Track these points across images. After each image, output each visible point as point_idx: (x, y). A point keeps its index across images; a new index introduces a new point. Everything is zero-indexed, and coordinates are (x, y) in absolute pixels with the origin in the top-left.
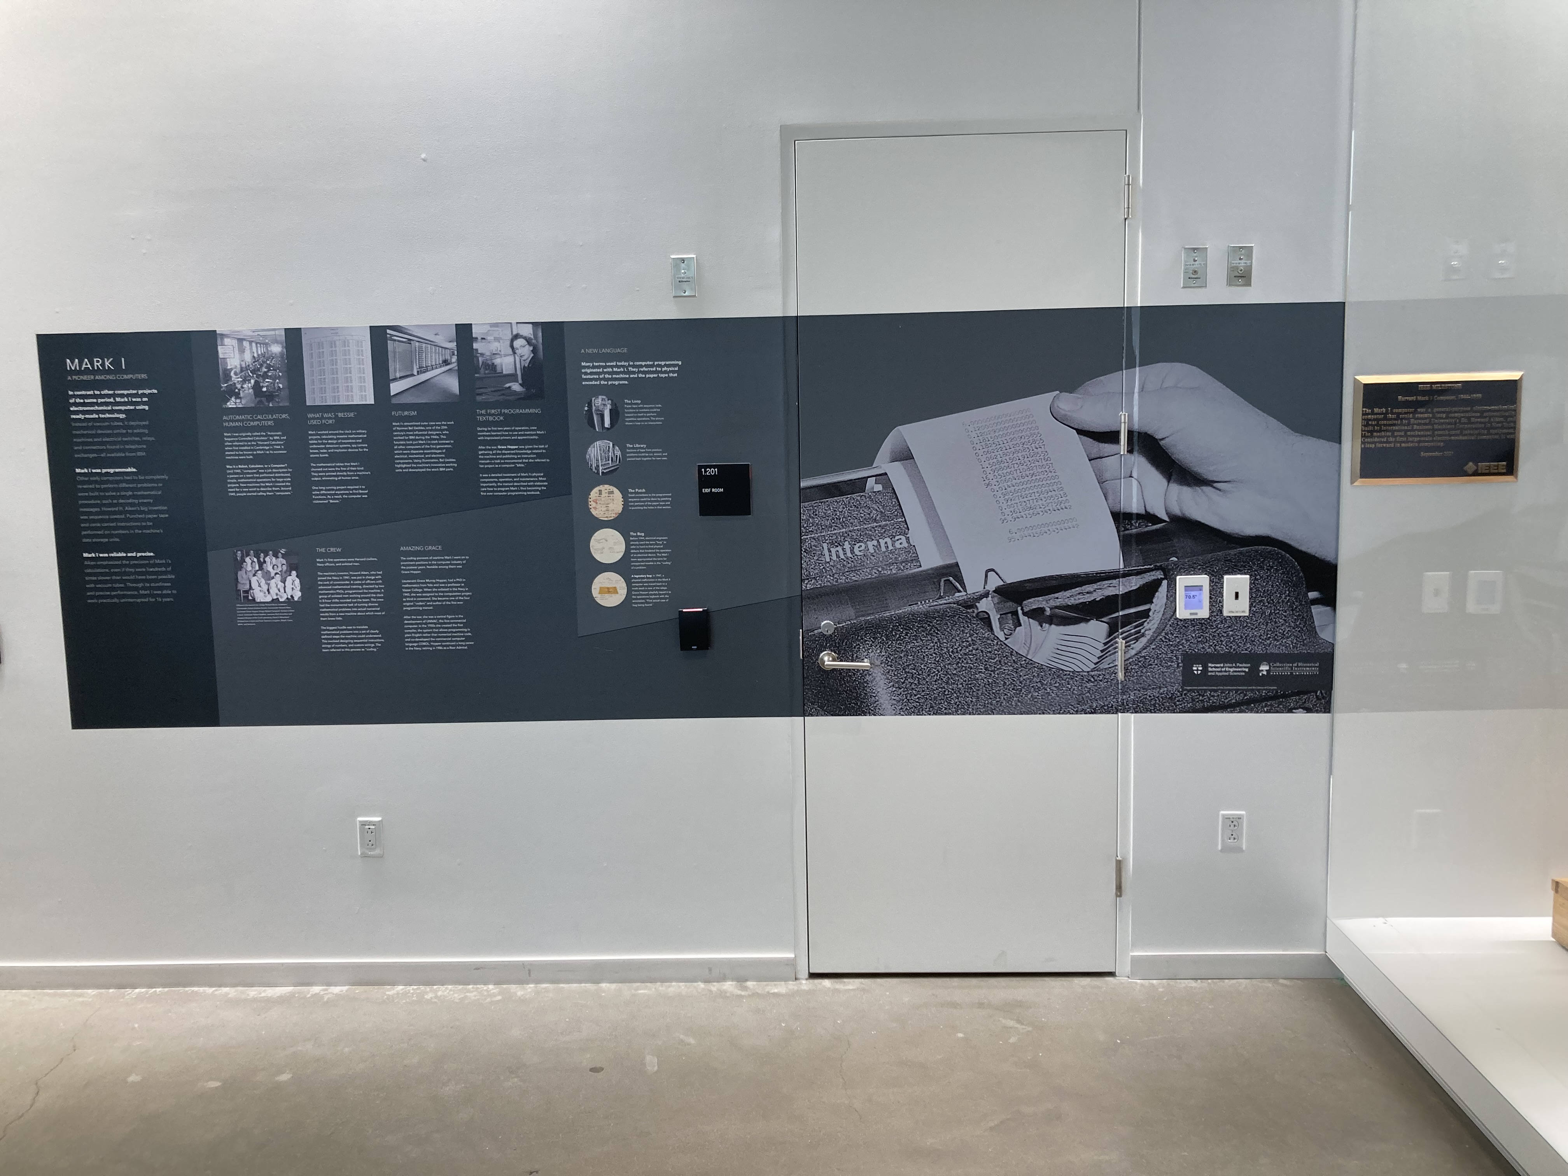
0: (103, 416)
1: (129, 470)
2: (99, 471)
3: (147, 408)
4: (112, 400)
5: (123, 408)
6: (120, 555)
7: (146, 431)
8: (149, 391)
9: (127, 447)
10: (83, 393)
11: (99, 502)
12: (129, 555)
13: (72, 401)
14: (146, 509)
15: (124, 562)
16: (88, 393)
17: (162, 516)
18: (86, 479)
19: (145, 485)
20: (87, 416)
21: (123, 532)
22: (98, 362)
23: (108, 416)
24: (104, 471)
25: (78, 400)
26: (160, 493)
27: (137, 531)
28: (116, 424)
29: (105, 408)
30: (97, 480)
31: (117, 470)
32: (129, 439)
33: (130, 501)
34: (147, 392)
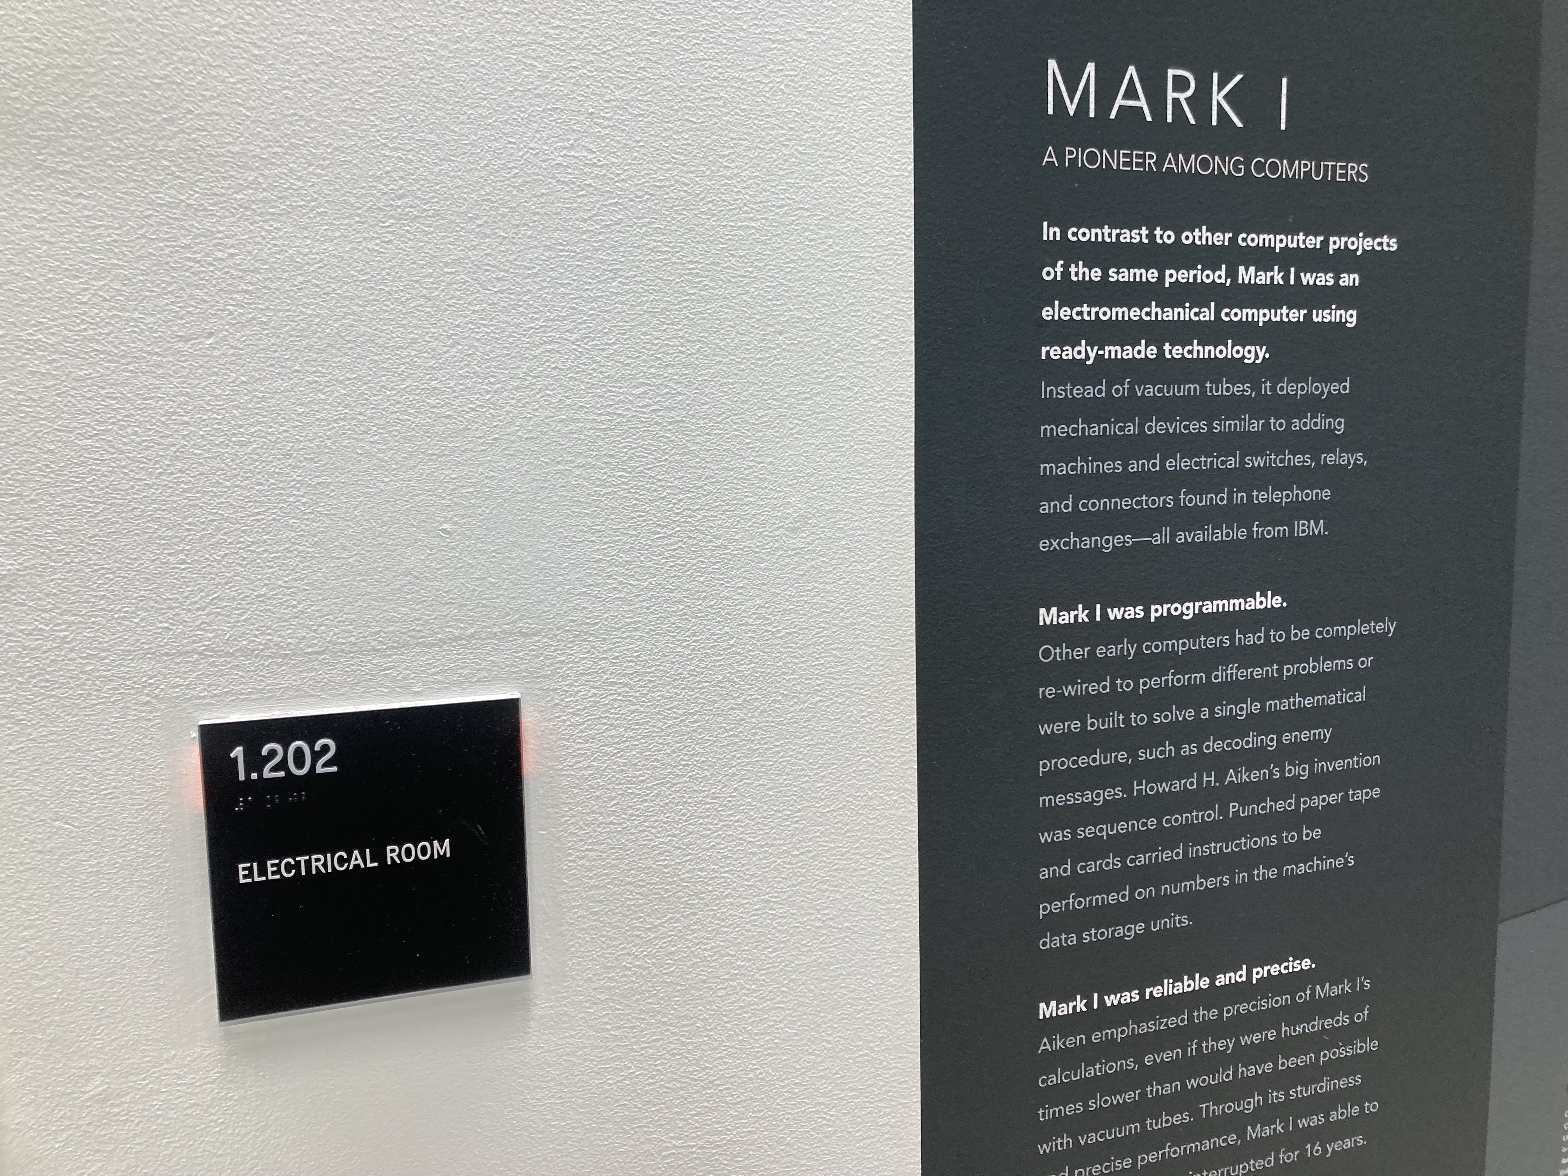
0: (1178, 352)
1: (1257, 602)
2: (1135, 612)
3: (1351, 318)
4: (1220, 276)
5: (1262, 316)
6: (1187, 985)
7: (1339, 426)
8: (1368, 244)
9: (1261, 497)
10: (1106, 234)
11: (1122, 756)
12: (1222, 980)
13: (1052, 273)
14: (1303, 772)
15: (1200, 1014)
16: (1128, 236)
17: (1361, 796)
18: (1079, 653)
19: (1310, 667)
20: (1111, 351)
21: (1210, 883)
22: (1181, 84)
23: (1198, 350)
24: (1157, 611)
25: (1079, 272)
26: (1360, 696)
27: (1260, 873)
28: (1225, 389)
29: (1186, 313)
30: (1122, 658)
31: (1209, 607)
32: (1272, 460)
33: (1251, 741)
34: (1362, 244)
